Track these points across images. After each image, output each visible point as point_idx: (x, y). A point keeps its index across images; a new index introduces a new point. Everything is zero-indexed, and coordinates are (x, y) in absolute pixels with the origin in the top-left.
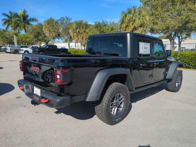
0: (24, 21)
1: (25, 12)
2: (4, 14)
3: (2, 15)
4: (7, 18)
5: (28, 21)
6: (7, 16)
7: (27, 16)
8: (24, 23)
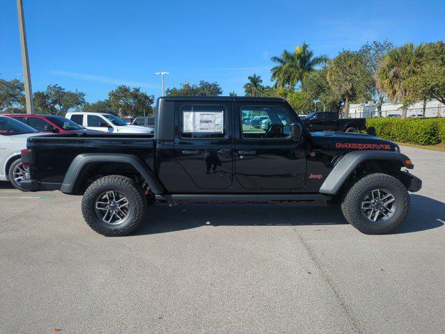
0: (302, 67)
1: (305, 47)
2: (275, 59)
3: (271, 61)
4: (278, 64)
5: (309, 65)
6: (280, 60)
7: (310, 54)
8: (301, 70)
